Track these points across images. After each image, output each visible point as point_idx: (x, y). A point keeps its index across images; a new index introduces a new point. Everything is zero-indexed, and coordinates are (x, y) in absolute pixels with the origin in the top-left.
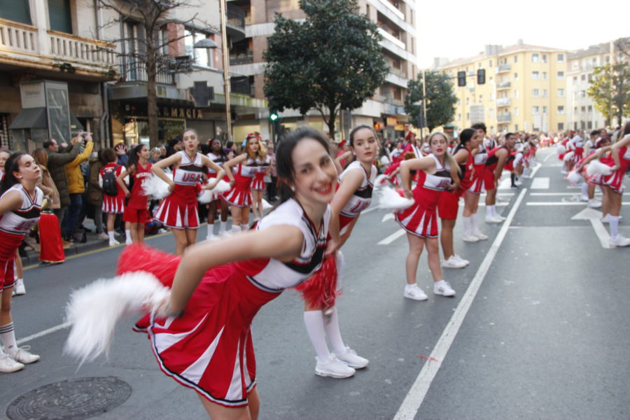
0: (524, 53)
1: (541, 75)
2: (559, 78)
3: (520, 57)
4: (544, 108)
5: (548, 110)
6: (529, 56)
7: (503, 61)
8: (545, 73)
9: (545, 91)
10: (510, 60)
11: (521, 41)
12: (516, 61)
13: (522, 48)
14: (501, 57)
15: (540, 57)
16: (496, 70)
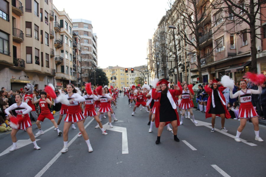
0: (119, 69)
1: (123, 75)
2: (127, 75)
3: (118, 70)
4: (124, 83)
5: (125, 83)
6: (120, 70)
7: (113, 71)
8: (124, 74)
9: (124, 78)
10: (115, 71)
11: (117, 66)
12: (117, 71)
15: (122, 70)
16: (112, 73)
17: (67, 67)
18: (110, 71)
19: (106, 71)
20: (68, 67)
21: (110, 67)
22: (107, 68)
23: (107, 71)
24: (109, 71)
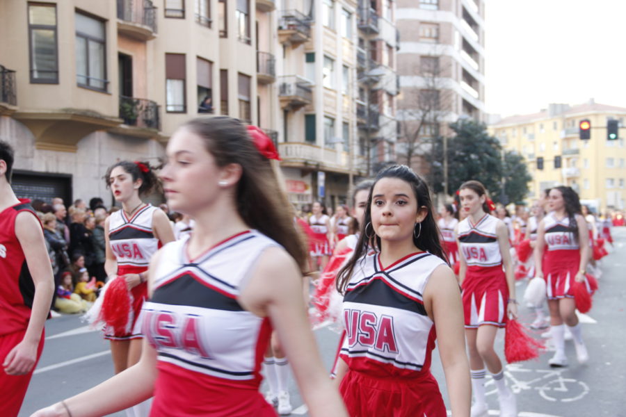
0: (597, 116)
4: (621, 181)
7: (570, 122)
9: (621, 161)
11: (592, 100)
13: (594, 109)
14: (568, 119)
16: (562, 134)
17: (328, 121)
18: (555, 128)
19: (537, 126)
20: (333, 120)
21: (554, 106)
22: (544, 111)
23: (542, 126)
24: (549, 125)
